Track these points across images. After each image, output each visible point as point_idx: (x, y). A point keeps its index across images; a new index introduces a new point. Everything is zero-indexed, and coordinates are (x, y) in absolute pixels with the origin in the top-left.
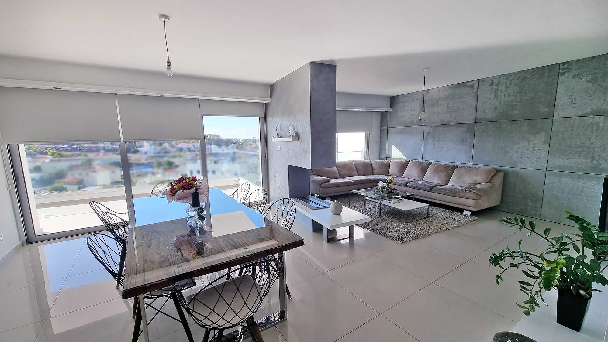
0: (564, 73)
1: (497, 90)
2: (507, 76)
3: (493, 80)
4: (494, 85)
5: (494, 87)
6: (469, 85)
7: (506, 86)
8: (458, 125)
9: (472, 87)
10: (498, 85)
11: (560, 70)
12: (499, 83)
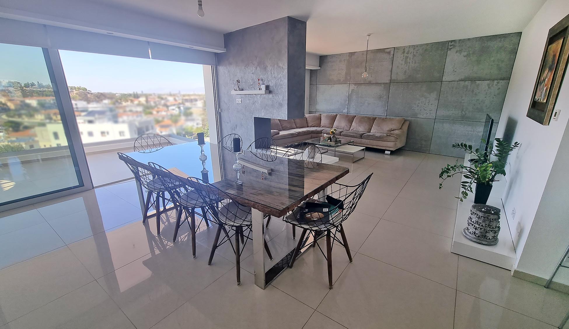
0: (451, 48)
1: (407, 57)
2: (414, 47)
3: (404, 49)
4: (405, 53)
5: (405, 55)
6: (387, 51)
7: (413, 54)
8: (377, 84)
9: (389, 53)
10: (408, 53)
11: (449, 46)
12: (409, 51)
